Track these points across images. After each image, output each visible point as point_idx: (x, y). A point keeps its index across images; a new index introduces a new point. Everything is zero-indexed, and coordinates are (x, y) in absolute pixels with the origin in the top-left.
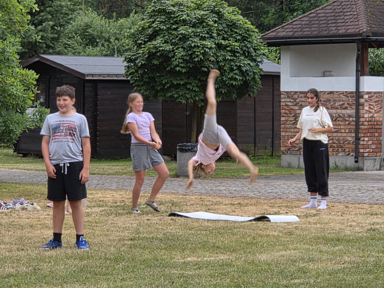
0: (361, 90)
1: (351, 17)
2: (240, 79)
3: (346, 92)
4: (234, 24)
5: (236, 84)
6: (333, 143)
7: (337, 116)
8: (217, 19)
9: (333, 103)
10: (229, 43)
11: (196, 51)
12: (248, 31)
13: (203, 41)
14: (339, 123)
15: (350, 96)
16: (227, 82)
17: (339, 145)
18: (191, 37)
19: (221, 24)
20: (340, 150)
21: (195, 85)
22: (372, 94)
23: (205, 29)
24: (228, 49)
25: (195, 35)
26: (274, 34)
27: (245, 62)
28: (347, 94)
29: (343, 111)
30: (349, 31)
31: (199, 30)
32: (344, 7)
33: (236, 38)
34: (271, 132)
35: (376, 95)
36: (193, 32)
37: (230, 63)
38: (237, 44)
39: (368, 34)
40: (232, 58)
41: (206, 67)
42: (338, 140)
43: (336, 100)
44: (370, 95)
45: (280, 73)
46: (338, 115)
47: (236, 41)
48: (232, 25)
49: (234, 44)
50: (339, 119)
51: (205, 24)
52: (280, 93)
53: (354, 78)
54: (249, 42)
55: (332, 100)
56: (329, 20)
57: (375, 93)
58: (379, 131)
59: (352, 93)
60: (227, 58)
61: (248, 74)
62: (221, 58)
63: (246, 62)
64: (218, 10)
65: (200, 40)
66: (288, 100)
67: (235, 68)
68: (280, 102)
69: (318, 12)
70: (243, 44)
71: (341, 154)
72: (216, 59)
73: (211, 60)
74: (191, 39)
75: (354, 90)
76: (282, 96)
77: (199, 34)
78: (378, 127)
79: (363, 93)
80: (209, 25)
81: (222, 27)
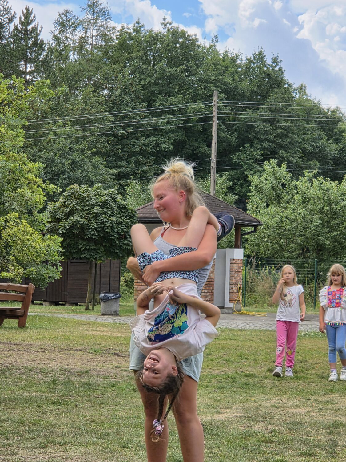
34: (108, 286)
58: (212, 286)
78: (212, 283)
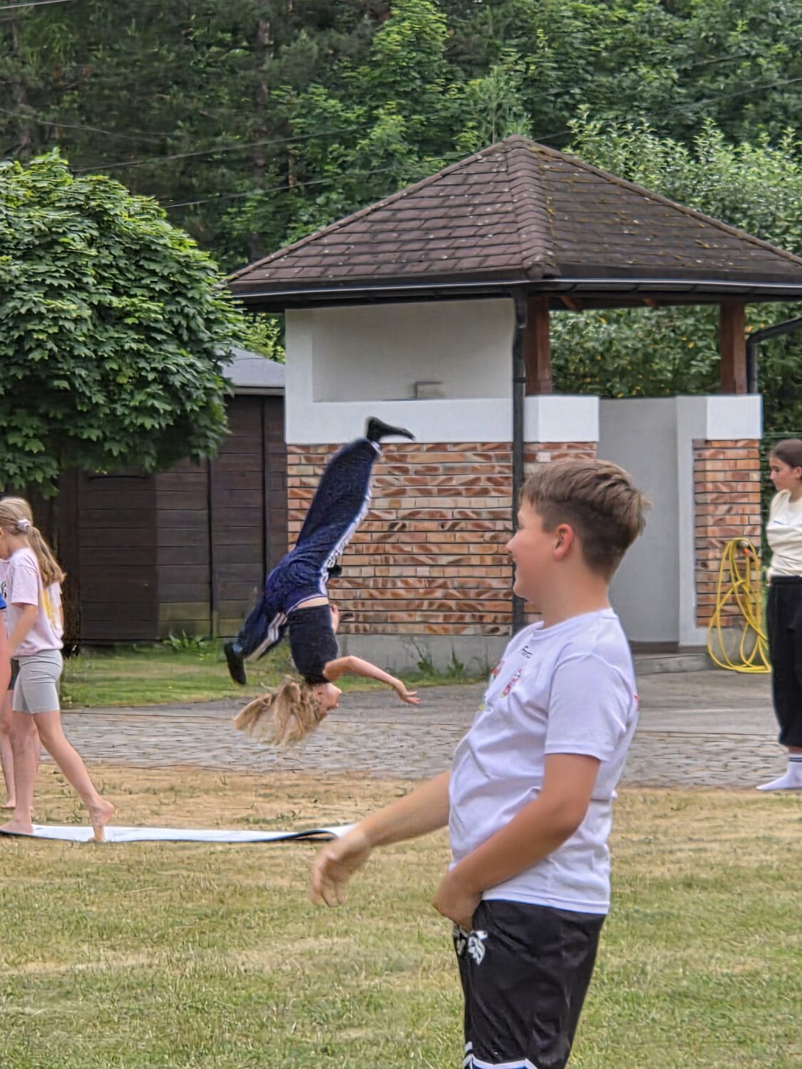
0: (528, 437)
1: (495, 218)
2: (165, 411)
3: (484, 444)
4: (147, 247)
5: (153, 426)
6: (447, 597)
7: (458, 516)
8: (96, 233)
9: (444, 477)
10: (133, 304)
11: (34, 330)
12: (188, 266)
13: (53, 298)
14: (462, 538)
15: (496, 455)
16: (127, 422)
17: (466, 605)
18: (18, 287)
19: (107, 247)
20: (468, 619)
21: (31, 433)
22: (564, 450)
23: (59, 263)
24: (129, 321)
25: (29, 283)
26: (266, 273)
27: (179, 359)
28: (486, 450)
29: (477, 502)
30: (491, 261)
31: (42, 268)
32: (475, 189)
33: (153, 290)
34: (258, 567)
35: (573, 452)
36: (25, 272)
37: (136, 363)
38: (152, 306)
39: (549, 271)
40: (142, 347)
41: (65, 378)
42: (461, 588)
43: (452, 469)
44: (556, 453)
45: (283, 388)
46: (460, 512)
47: (152, 299)
48: (142, 251)
49: (145, 306)
50: (463, 524)
51: (59, 249)
52: (283, 452)
53: (508, 403)
54: (192, 299)
55: (441, 471)
56: (429, 230)
57: (571, 446)
59: (501, 446)
60: (126, 347)
61: (189, 396)
62: (107, 350)
63: (182, 361)
64: (99, 206)
65: (46, 295)
66: (310, 470)
67: (151, 376)
68: (284, 475)
69: (395, 206)
70: (173, 308)
71: (470, 631)
72: (95, 352)
73: (79, 356)
74: (18, 294)
75: (509, 438)
76: (291, 459)
77: (44, 280)
79: (534, 448)
80: (72, 252)
81: (111, 258)
